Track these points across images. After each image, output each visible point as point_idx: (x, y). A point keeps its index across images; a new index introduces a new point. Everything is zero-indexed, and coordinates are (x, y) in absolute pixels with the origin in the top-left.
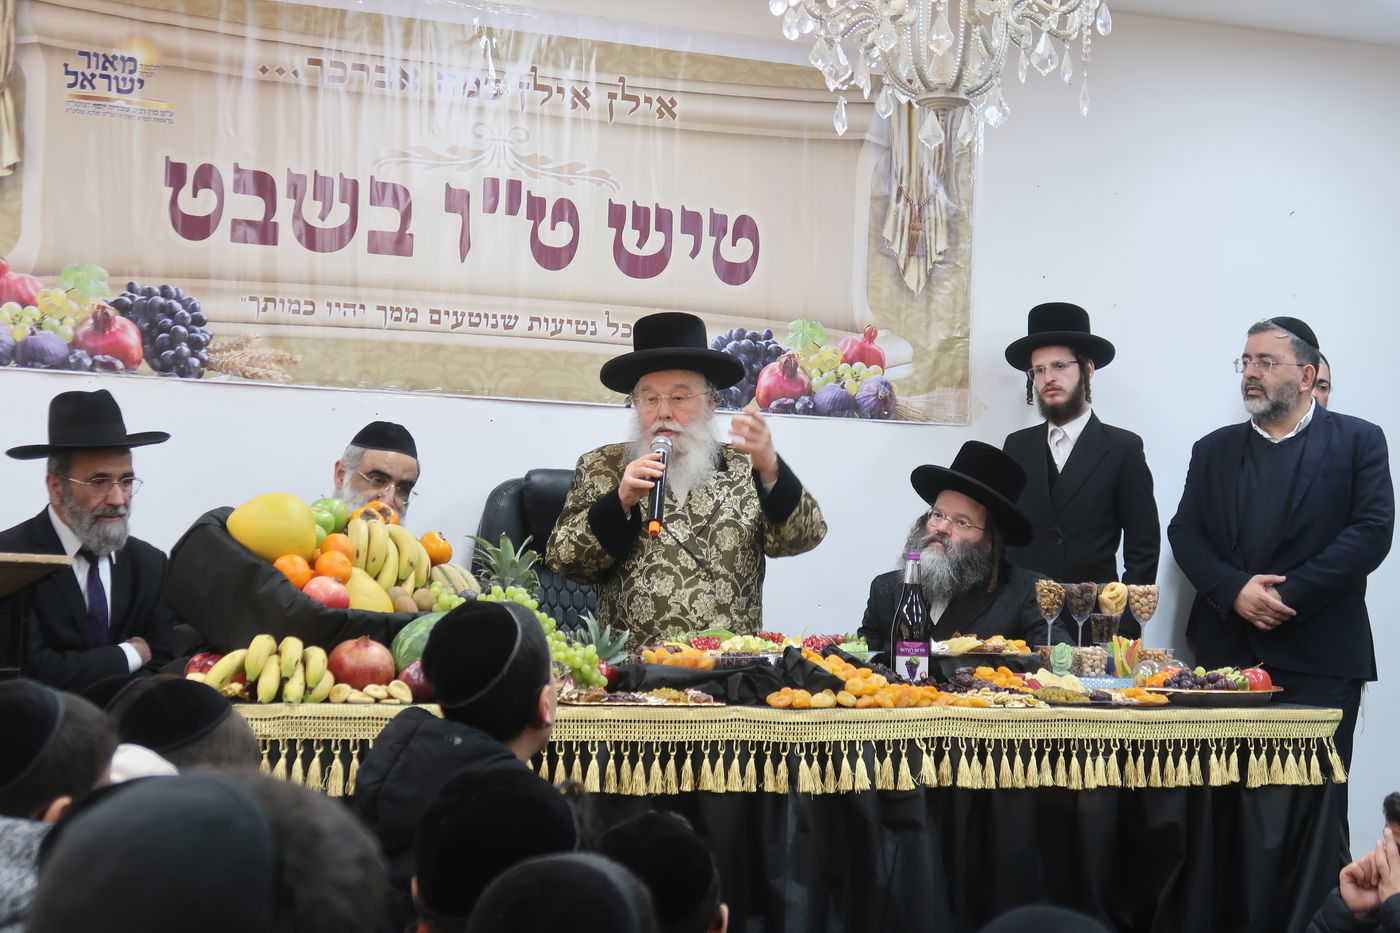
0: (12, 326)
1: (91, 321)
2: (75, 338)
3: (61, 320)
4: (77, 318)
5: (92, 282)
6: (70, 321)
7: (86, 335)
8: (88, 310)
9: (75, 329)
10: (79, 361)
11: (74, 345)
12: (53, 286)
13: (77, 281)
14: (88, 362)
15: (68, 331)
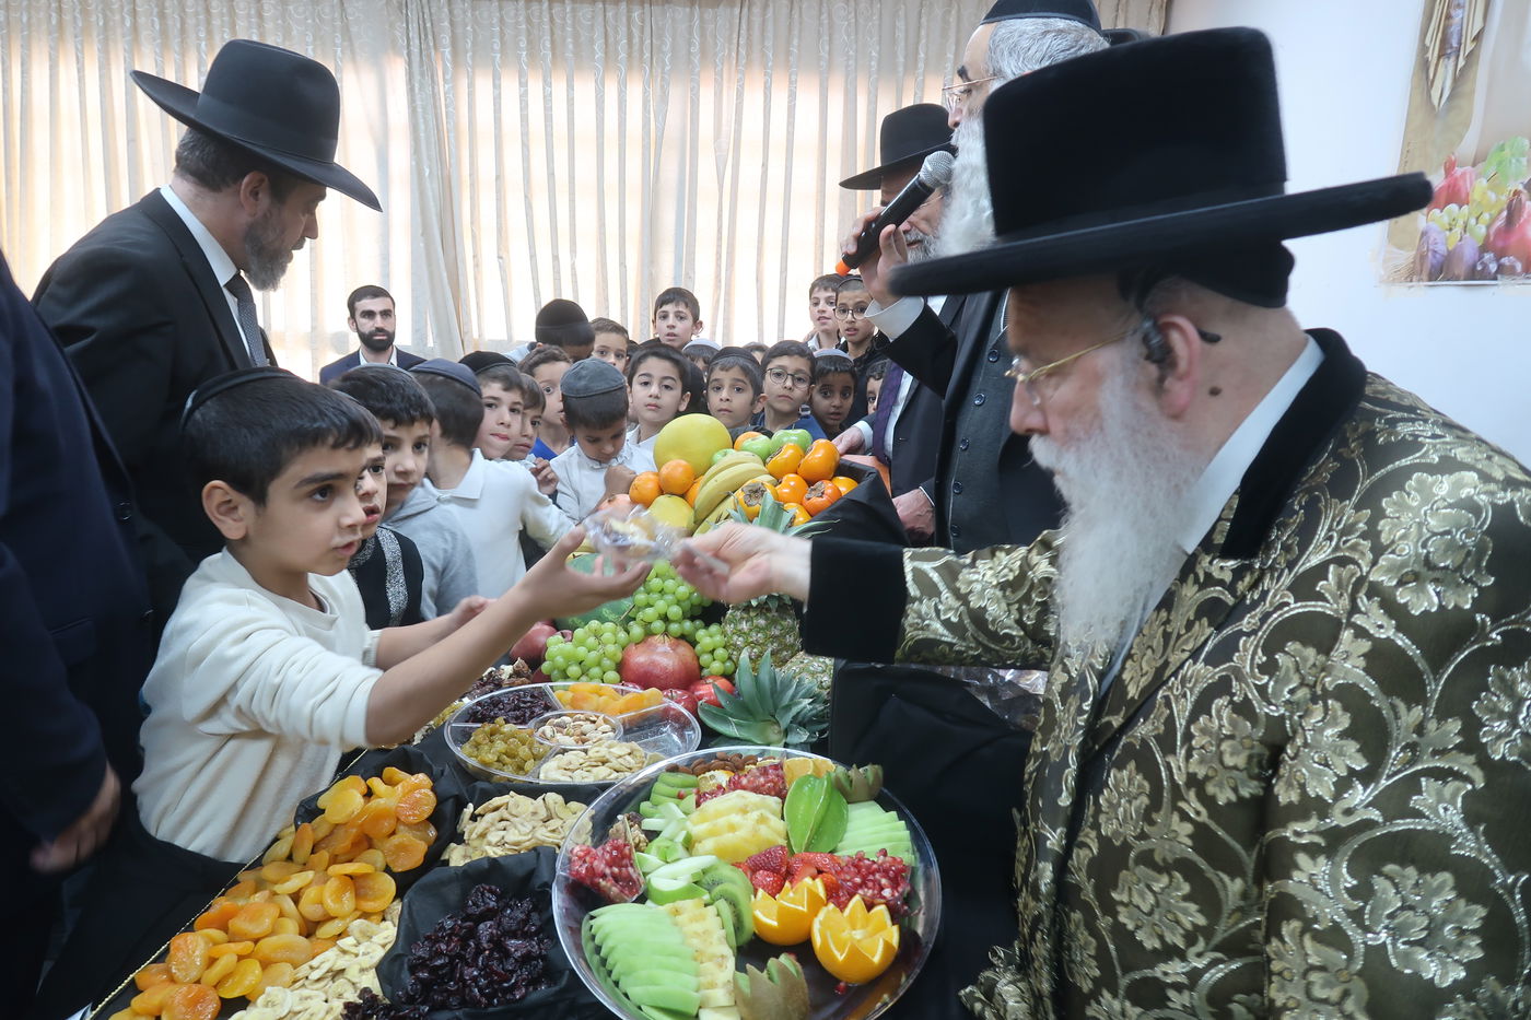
0: (1448, 233)
1: (1505, 213)
2: (1488, 236)
3: (1477, 218)
4: (1493, 212)
5: (1514, 161)
6: (1486, 217)
7: (1499, 232)
8: (1504, 199)
9: (1488, 227)
10: (1485, 266)
11: (1484, 249)
12: (1479, 176)
13: (1500, 163)
14: (1493, 267)
15: (1481, 230)
